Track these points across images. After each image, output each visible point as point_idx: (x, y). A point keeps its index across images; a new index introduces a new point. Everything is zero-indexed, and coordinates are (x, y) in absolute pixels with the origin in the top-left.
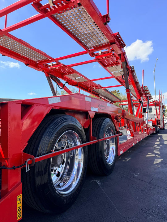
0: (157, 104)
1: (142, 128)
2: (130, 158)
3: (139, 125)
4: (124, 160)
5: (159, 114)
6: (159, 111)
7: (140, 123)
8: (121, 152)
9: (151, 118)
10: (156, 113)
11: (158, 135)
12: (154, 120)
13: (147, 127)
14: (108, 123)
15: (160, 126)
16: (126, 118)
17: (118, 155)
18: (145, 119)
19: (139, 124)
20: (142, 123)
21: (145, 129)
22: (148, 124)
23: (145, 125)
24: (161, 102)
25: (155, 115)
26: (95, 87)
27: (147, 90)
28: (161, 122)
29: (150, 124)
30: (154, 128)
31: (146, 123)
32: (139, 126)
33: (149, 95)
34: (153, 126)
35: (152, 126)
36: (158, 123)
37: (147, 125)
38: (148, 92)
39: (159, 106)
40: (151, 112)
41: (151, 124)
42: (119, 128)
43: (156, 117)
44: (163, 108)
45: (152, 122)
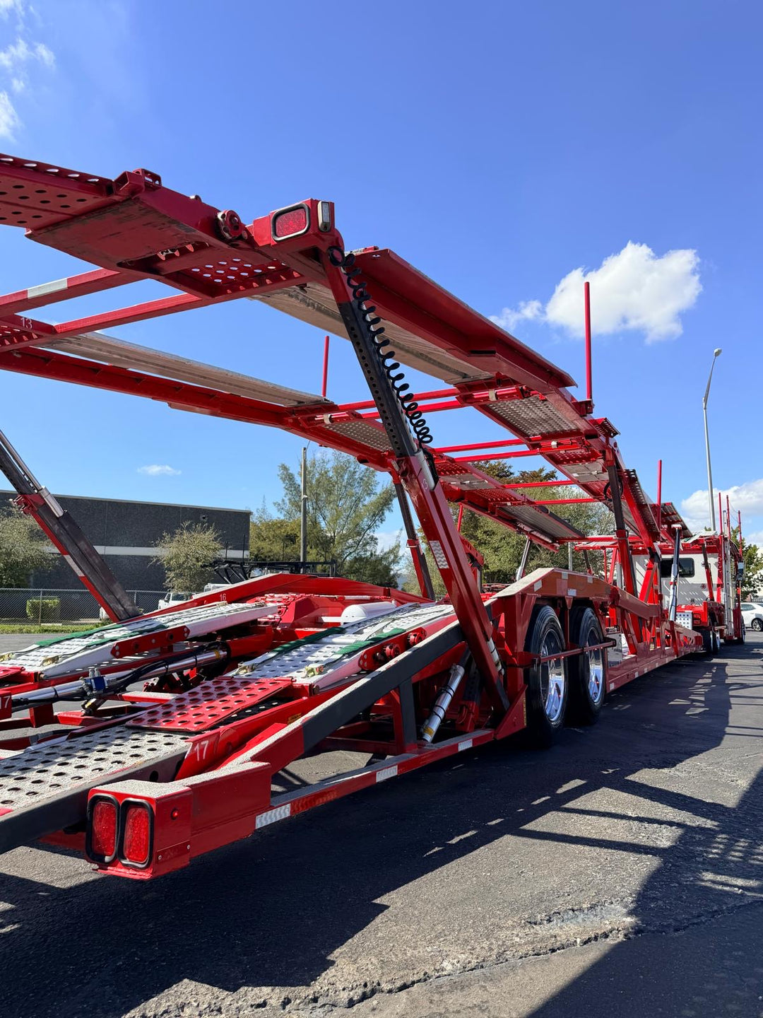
0: (710, 546)
1: (659, 634)
2: (629, 706)
3: (651, 623)
4: (616, 708)
5: (718, 585)
6: (720, 575)
7: (651, 618)
8: (612, 687)
9: (689, 599)
10: (705, 582)
11: (715, 661)
12: (700, 607)
13: (672, 631)
14: (590, 618)
15: (721, 632)
16: (620, 607)
17: (606, 691)
18: (668, 601)
19: (648, 622)
20: (657, 618)
21: (666, 637)
22: (678, 621)
23: (666, 625)
24: (726, 539)
25: (703, 586)
26: (511, 500)
27: (673, 514)
28: (729, 617)
29: (685, 622)
30: (700, 634)
31: (671, 618)
32: (649, 628)
33: (679, 526)
34: (694, 628)
35: (690, 628)
36: (713, 620)
37: (672, 623)
38: (676, 518)
39: (720, 553)
40: (691, 574)
41: (690, 621)
42: (607, 630)
43: (707, 594)
44: (735, 561)
45: (690, 616)
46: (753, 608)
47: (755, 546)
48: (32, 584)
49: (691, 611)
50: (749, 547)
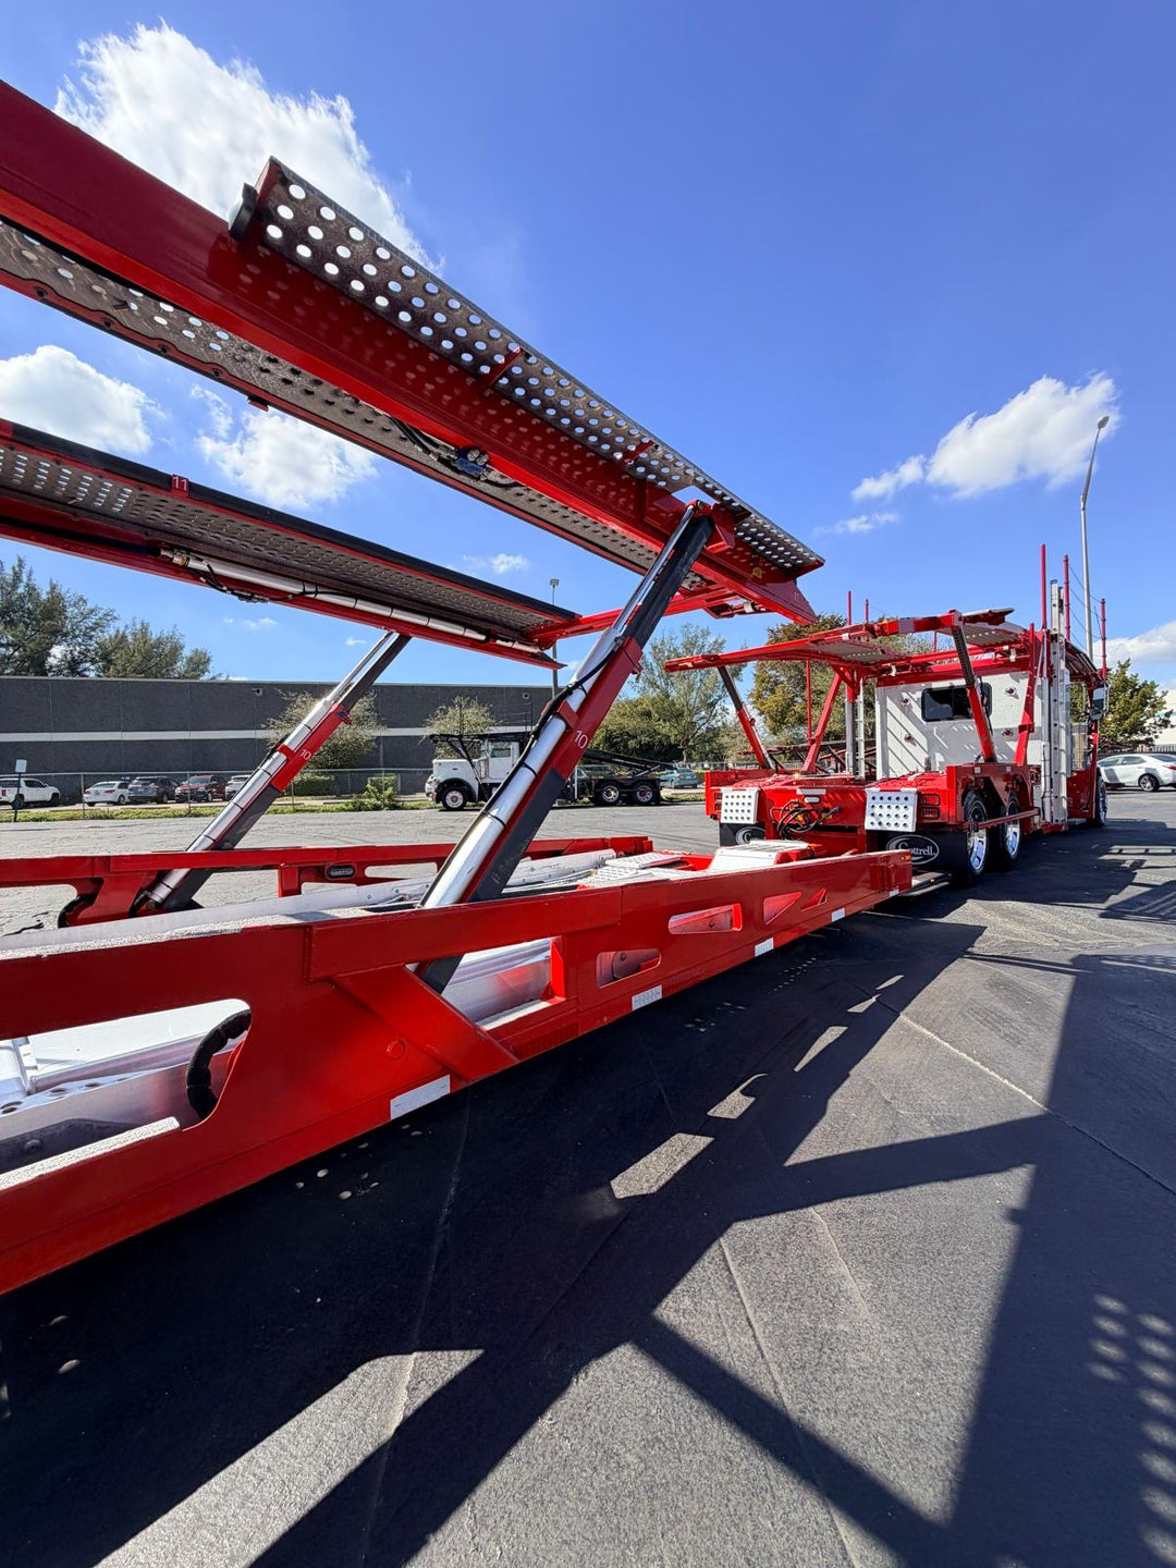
25: (1008, 732)
41: (911, 811)
44: (1088, 686)
45: (913, 800)
46: (1143, 761)
47: (1153, 683)
48: (382, 764)
49: (915, 789)
50: (1144, 684)
